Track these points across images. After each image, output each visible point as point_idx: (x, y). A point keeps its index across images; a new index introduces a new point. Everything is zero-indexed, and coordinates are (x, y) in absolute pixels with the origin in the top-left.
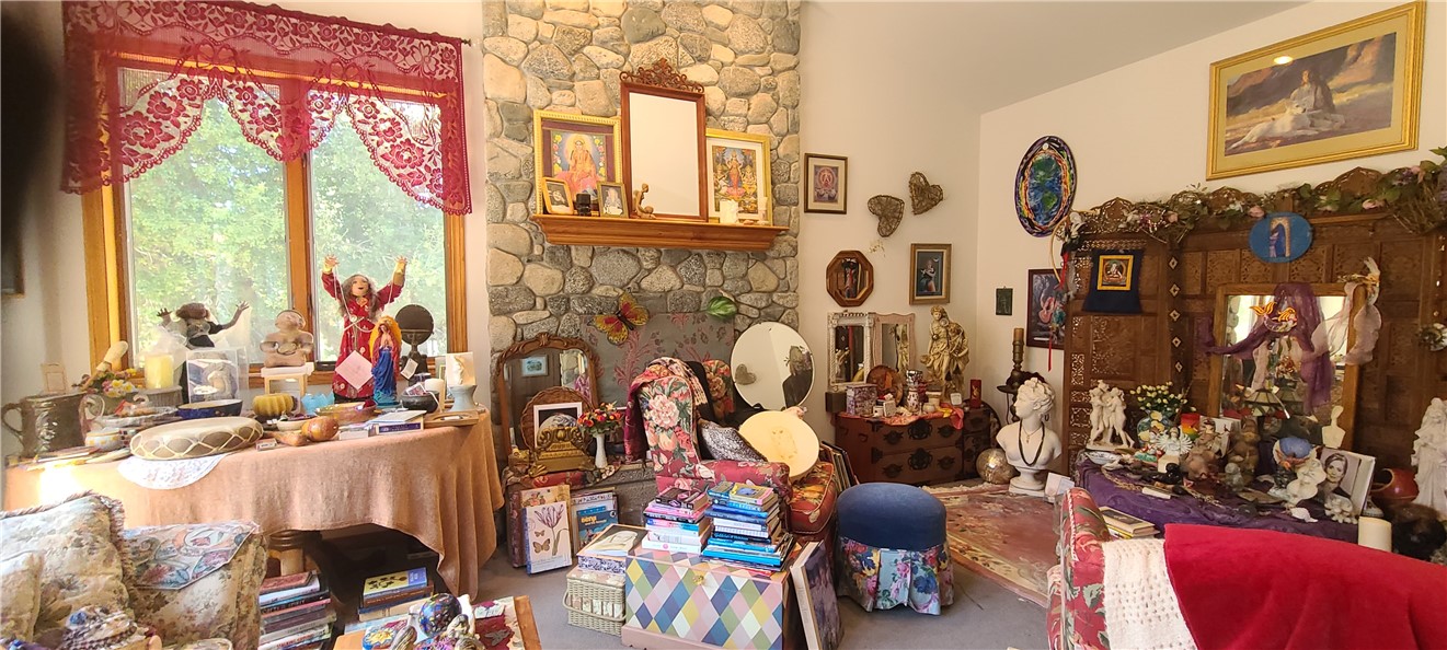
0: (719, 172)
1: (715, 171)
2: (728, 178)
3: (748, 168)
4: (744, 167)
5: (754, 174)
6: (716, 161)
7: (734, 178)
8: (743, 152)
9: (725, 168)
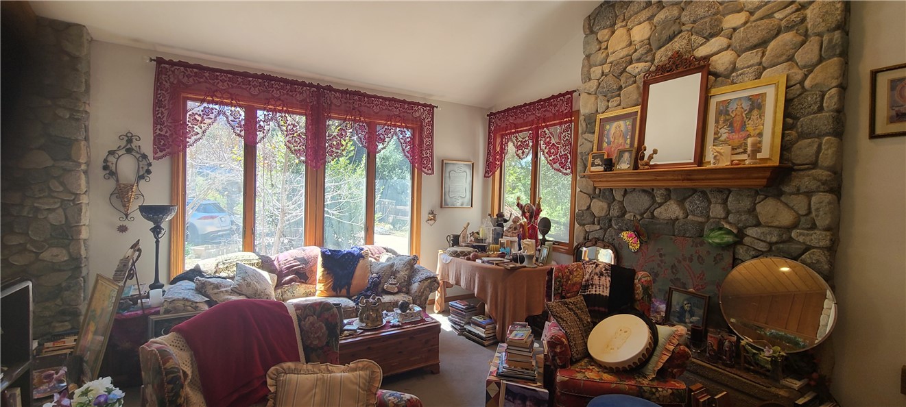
0: (721, 122)
1: (717, 122)
2: (731, 125)
3: (755, 112)
4: (751, 111)
5: (761, 116)
6: (719, 113)
7: (737, 125)
8: (750, 98)
9: (728, 117)
